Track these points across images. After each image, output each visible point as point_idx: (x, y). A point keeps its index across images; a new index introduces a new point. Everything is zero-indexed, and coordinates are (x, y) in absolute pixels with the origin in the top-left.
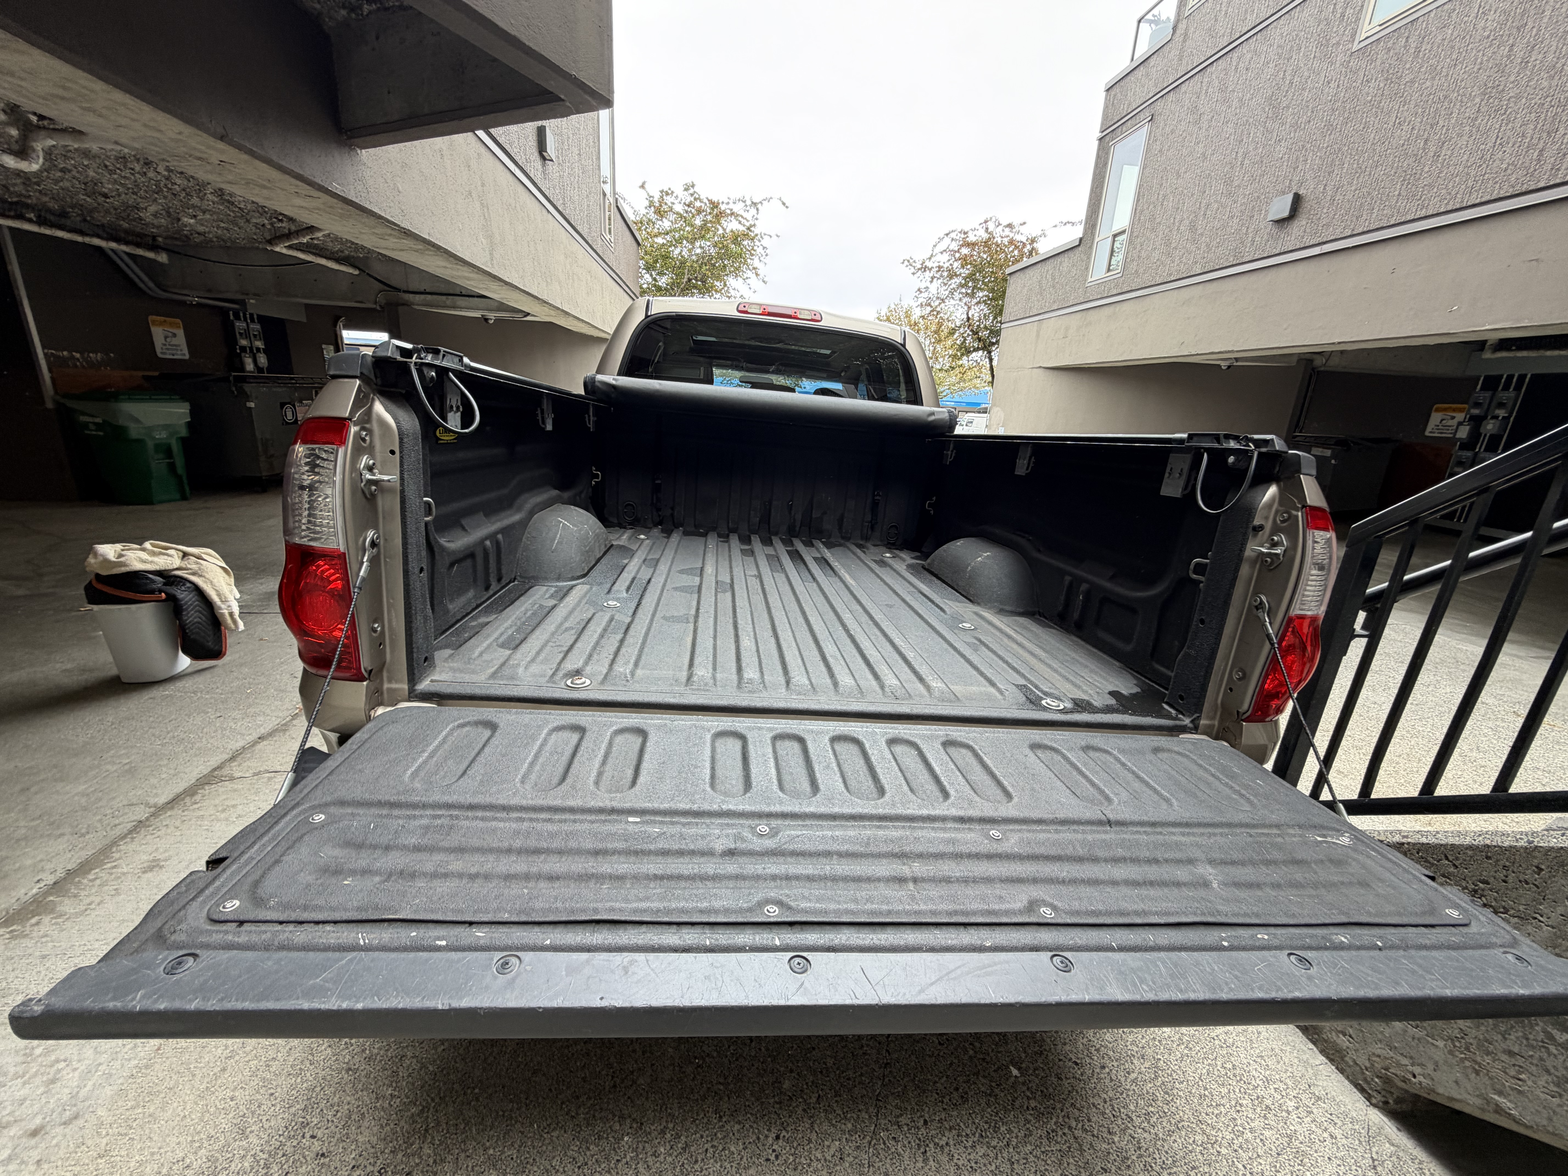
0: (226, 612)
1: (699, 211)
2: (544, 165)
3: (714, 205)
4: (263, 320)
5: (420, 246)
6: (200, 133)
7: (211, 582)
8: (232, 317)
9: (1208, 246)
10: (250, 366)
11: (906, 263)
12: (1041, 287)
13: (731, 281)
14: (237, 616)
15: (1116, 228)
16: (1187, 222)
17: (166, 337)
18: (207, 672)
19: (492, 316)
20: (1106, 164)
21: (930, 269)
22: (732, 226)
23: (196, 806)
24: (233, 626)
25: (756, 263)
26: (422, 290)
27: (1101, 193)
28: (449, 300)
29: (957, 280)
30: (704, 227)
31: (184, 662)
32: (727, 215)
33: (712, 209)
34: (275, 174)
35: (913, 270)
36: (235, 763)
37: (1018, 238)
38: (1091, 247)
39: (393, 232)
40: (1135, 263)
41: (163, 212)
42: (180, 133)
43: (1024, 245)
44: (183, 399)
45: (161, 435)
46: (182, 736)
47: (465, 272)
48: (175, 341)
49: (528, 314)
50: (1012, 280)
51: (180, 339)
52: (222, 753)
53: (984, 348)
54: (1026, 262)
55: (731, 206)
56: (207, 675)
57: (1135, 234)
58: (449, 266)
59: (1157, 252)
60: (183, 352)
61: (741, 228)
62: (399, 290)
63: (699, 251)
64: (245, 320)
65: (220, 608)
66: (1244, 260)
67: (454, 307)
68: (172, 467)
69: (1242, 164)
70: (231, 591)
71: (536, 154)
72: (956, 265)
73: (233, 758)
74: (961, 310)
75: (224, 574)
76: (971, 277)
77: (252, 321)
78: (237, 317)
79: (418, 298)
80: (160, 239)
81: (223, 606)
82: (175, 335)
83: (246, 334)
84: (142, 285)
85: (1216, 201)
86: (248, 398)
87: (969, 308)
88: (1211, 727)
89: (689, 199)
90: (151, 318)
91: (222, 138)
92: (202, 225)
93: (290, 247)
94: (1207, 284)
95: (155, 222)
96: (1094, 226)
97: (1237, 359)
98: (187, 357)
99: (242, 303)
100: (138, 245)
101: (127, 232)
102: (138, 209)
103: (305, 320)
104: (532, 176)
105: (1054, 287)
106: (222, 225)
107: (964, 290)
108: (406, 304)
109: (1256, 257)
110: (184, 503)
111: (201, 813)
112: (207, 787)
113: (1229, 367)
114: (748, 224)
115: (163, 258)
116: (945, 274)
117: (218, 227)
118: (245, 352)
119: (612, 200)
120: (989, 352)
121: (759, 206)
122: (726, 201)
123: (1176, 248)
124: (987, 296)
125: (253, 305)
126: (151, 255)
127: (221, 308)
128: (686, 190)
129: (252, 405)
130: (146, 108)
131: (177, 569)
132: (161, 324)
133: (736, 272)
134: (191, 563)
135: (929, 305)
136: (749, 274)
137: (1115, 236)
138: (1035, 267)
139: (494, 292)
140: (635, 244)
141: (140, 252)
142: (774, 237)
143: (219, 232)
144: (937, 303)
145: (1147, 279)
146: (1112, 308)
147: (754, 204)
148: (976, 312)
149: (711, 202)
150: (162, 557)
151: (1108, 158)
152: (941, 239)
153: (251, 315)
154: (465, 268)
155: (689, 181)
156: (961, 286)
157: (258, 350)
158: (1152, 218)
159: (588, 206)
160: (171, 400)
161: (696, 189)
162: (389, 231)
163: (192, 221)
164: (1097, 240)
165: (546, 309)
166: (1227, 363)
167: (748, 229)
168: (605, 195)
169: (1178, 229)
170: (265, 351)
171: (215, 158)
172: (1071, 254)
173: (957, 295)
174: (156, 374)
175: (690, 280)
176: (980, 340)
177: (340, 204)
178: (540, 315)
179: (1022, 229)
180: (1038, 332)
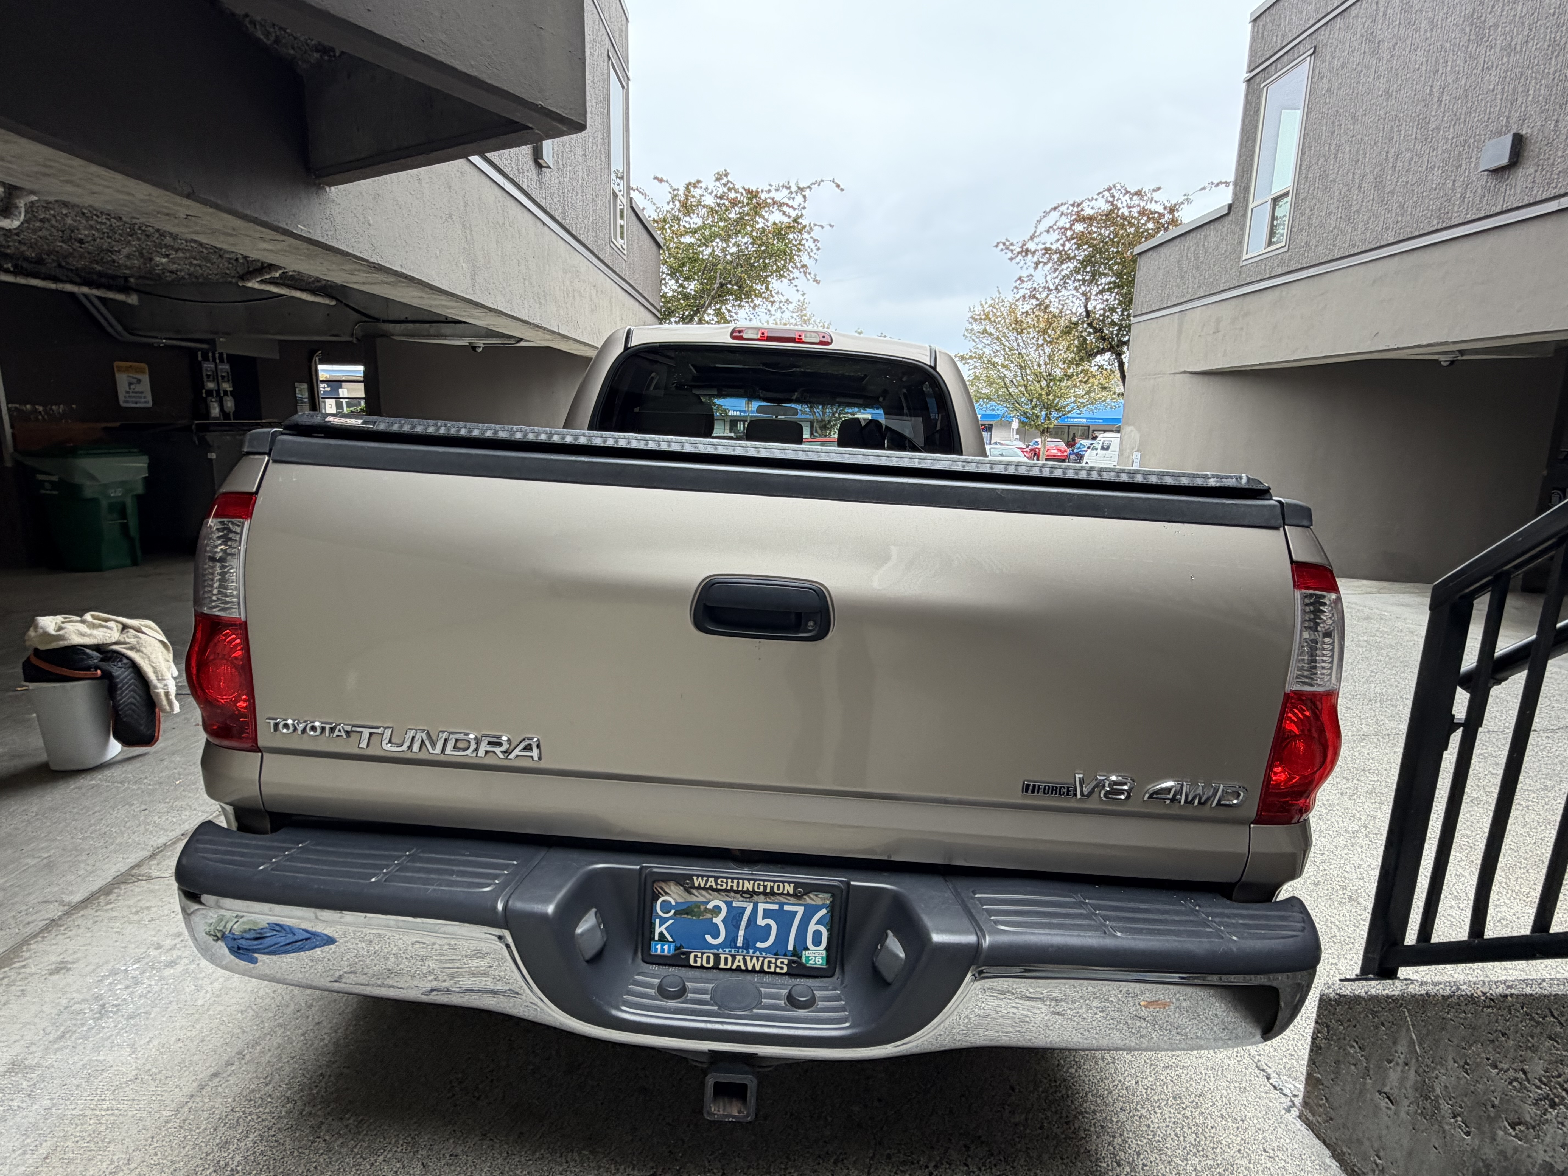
0: (161, 692)
1: (734, 203)
2: (539, 174)
3: (753, 195)
4: (232, 359)
5: (392, 279)
6: (168, 193)
7: (149, 658)
8: (200, 358)
9: (1402, 206)
10: (215, 411)
11: (1001, 246)
12: (1180, 268)
13: (775, 284)
14: (173, 697)
15: (1276, 191)
16: (1371, 178)
17: (130, 384)
18: (137, 760)
19: (480, 343)
20: (1258, 111)
21: (1034, 253)
22: (775, 217)
23: (109, 906)
24: (168, 708)
25: (805, 259)
26: (403, 318)
27: (1254, 147)
28: (433, 329)
29: (1072, 265)
30: (740, 220)
31: (115, 748)
32: (767, 205)
33: (750, 199)
34: (238, 223)
35: (1010, 255)
36: (155, 862)
37: (1152, 207)
38: (1244, 215)
39: (362, 268)
40: (1305, 234)
41: (137, 253)
42: (150, 195)
43: (1161, 215)
44: (143, 452)
45: (116, 493)
46: (104, 829)
47: (444, 301)
48: (138, 388)
49: (521, 340)
50: (1142, 262)
51: (145, 386)
52: (143, 849)
53: (1111, 349)
54: (1162, 236)
55: (773, 194)
56: (137, 764)
57: (1302, 196)
58: (424, 295)
59: (1333, 217)
60: (147, 401)
61: (786, 220)
62: (377, 320)
63: (733, 250)
64: (214, 360)
65: (156, 687)
66: (1453, 223)
67: (439, 336)
68: (125, 528)
69: (1440, 101)
70: (169, 668)
71: (531, 162)
72: (1068, 245)
73: (152, 857)
74: (1077, 302)
75: (163, 649)
76: (1087, 261)
77: (222, 361)
78: (205, 358)
79: (399, 328)
80: (132, 280)
81: (159, 685)
82: (139, 381)
83: (214, 377)
84: (110, 330)
85: (1408, 149)
86: (209, 448)
87: (1088, 299)
89: (721, 190)
90: (116, 364)
91: (188, 196)
92: (174, 263)
93: (262, 282)
94: (1404, 256)
95: (128, 263)
96: (1247, 189)
97: (1462, 352)
98: (150, 404)
99: (212, 342)
100: (109, 288)
101: (100, 274)
102: (111, 252)
103: (277, 357)
104: (525, 187)
105: (1198, 268)
106: (195, 262)
107: (1080, 277)
108: (385, 335)
109: (1469, 217)
110: (134, 568)
111: (115, 914)
112: (123, 886)
113: (1452, 362)
114: (793, 214)
115: (133, 299)
116: (1055, 257)
117: (191, 264)
118: (212, 395)
119: (624, 200)
120: (1119, 355)
121: (807, 193)
122: (767, 188)
123: (1358, 211)
124: (1114, 282)
125: (223, 345)
126: (120, 297)
127: (189, 349)
128: (718, 179)
129: (213, 456)
130: (119, 177)
131: (116, 643)
132: (127, 369)
133: (780, 273)
134: (130, 637)
135: (1034, 297)
136: (796, 273)
137: (1276, 201)
138: (1172, 244)
139: (479, 318)
140: (654, 247)
141: (111, 295)
142: (827, 228)
143: (192, 269)
144: (1044, 295)
145: (1322, 253)
146: (1277, 292)
147: (801, 189)
148: (1097, 305)
149: (749, 192)
150: (101, 629)
151: (1259, 103)
152: (1046, 213)
153: (221, 355)
154: (443, 297)
155: (721, 170)
156: (1077, 271)
157: (225, 392)
158: (1324, 175)
159: (594, 211)
160: (130, 453)
161: (729, 178)
162: (358, 267)
163: (164, 260)
164: (1251, 206)
165: (540, 333)
166: (1449, 358)
167: (795, 221)
168: (615, 196)
169: (1360, 187)
170: (232, 393)
171: (182, 212)
172: (1217, 225)
173: (1071, 284)
174: (117, 424)
175: (722, 285)
176: (1104, 339)
177: (305, 245)
178: (535, 340)
179: (1156, 196)
180: (1180, 325)
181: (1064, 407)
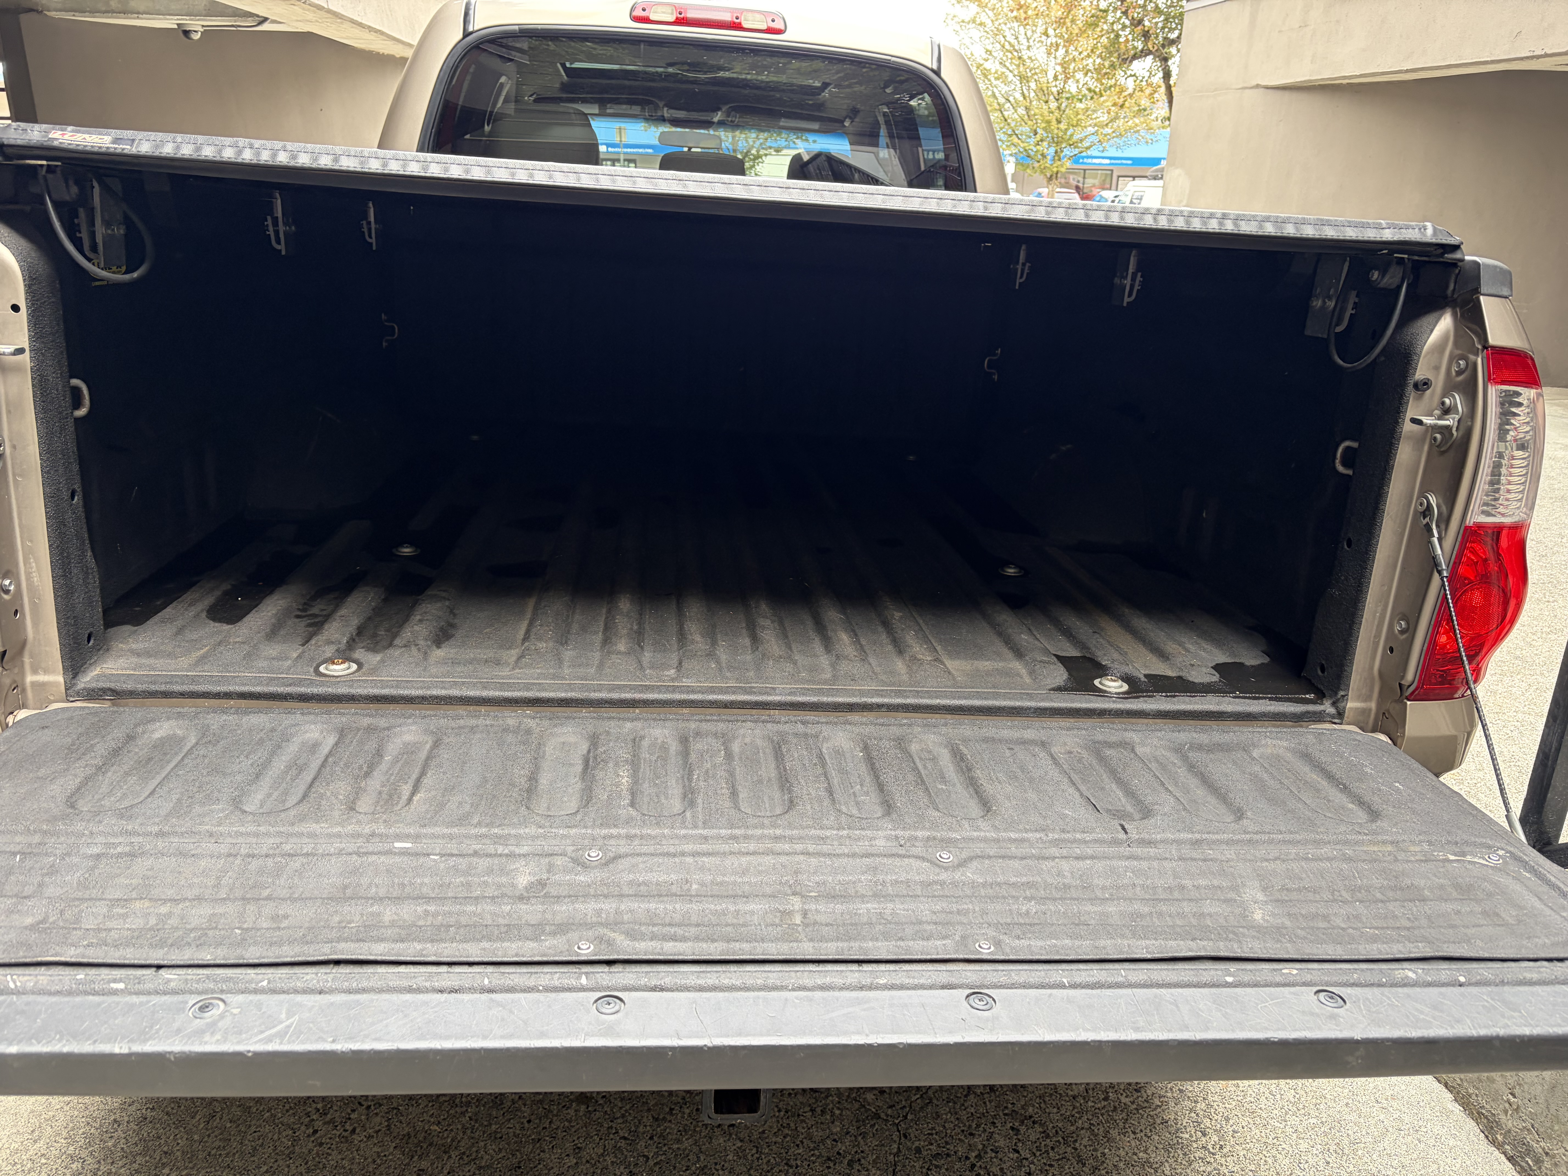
19: (197, 25)
49: (265, 20)
53: (1154, 51)
88: (1365, 712)
176: (1146, 34)
178: (292, 21)
180: (1254, 15)
181: (1081, 141)
